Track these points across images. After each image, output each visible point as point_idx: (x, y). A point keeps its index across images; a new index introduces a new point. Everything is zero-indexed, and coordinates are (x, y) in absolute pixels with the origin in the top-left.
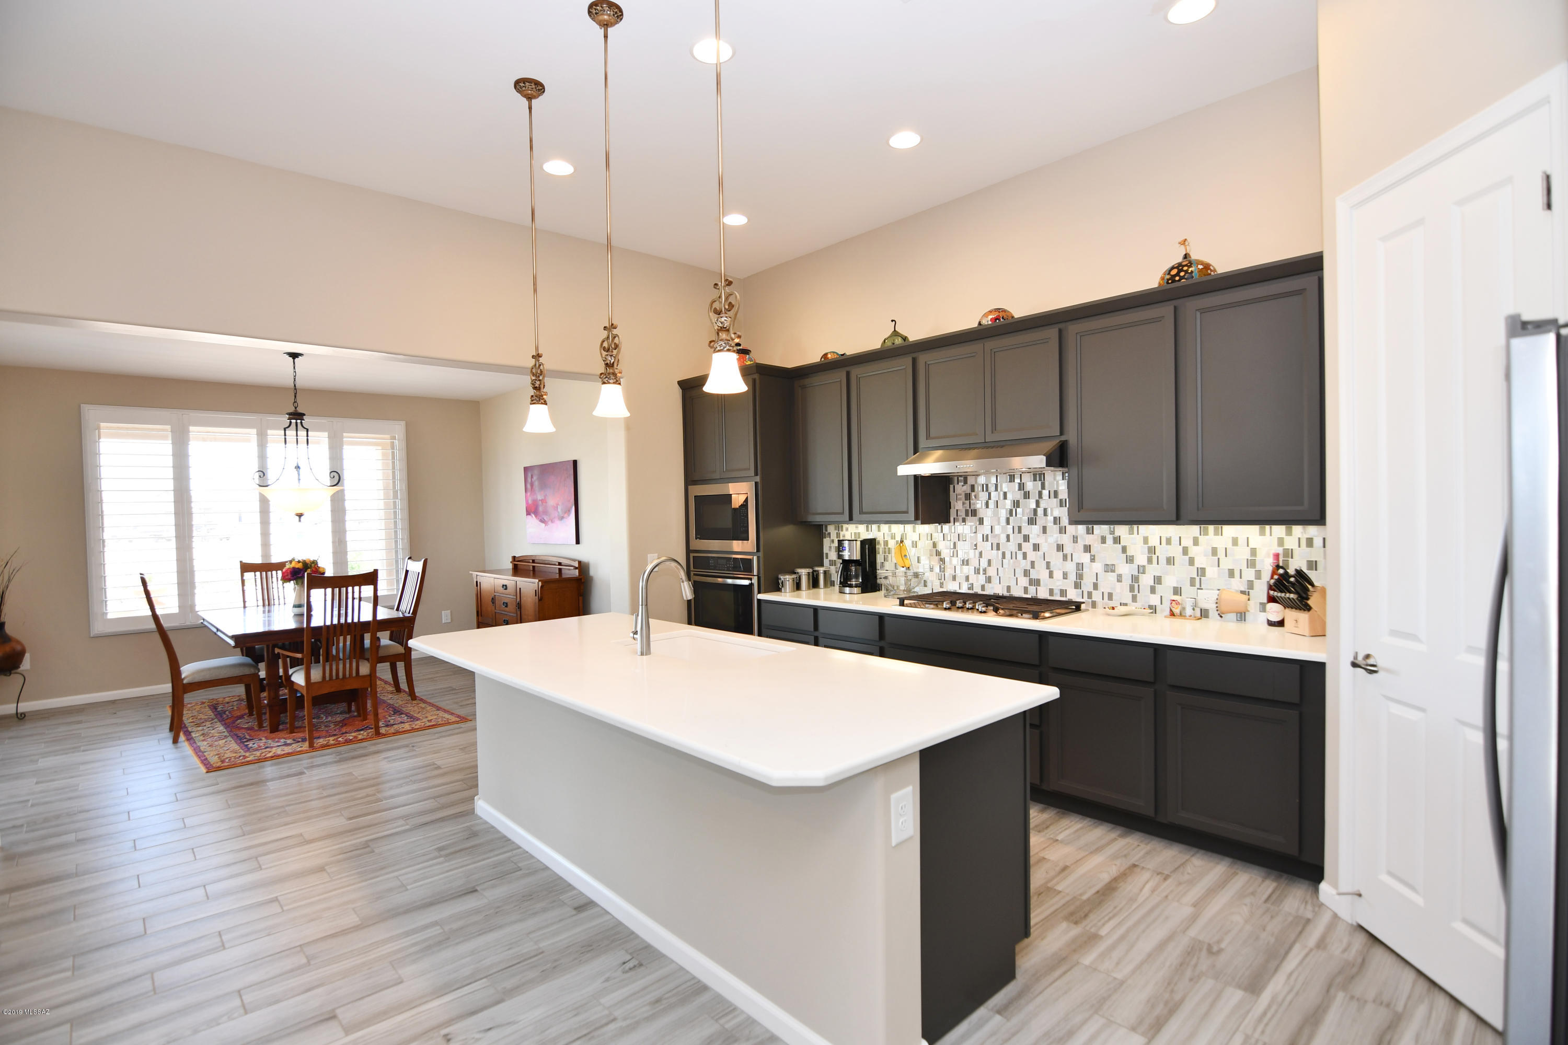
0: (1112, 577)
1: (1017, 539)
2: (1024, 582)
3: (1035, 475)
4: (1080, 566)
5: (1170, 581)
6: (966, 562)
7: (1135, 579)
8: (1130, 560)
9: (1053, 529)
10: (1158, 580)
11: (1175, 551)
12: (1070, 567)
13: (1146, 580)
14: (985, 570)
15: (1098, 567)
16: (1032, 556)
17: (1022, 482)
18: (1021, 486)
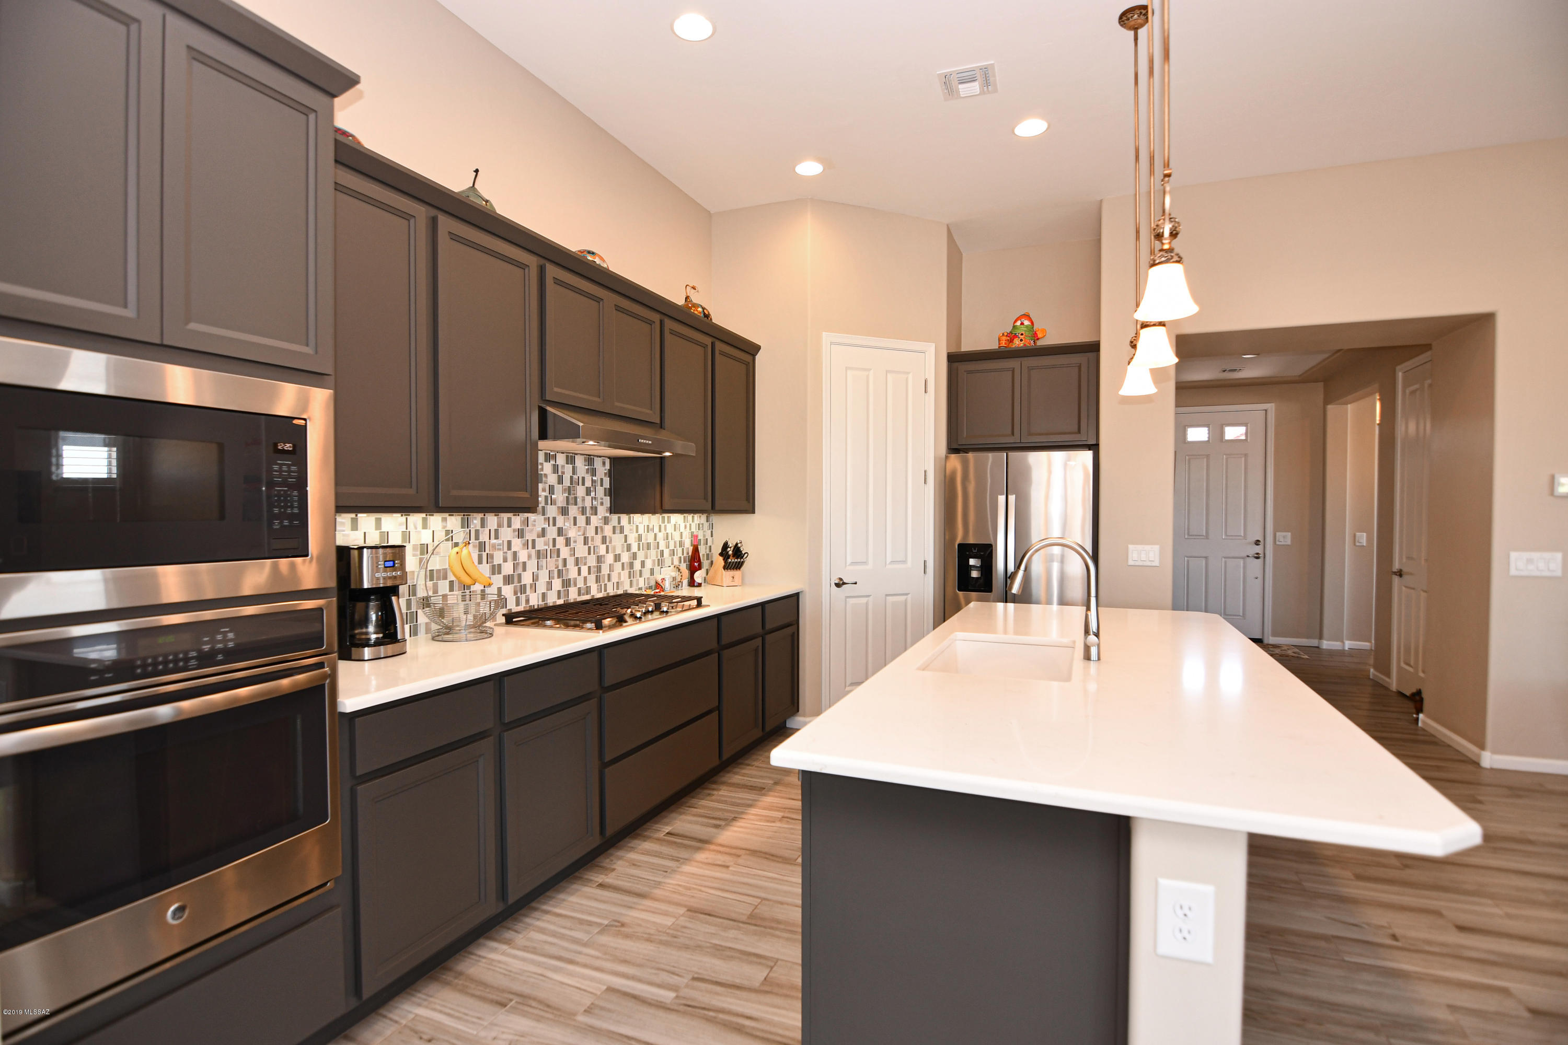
0: (618, 566)
1: (552, 532)
2: (557, 584)
3: (567, 457)
4: (600, 559)
5: (649, 564)
6: (496, 569)
7: (631, 565)
8: (629, 548)
9: (581, 520)
10: (643, 564)
11: (651, 539)
12: (592, 561)
13: (637, 566)
14: (520, 576)
15: (610, 558)
16: (565, 552)
17: (557, 464)
18: (555, 469)
